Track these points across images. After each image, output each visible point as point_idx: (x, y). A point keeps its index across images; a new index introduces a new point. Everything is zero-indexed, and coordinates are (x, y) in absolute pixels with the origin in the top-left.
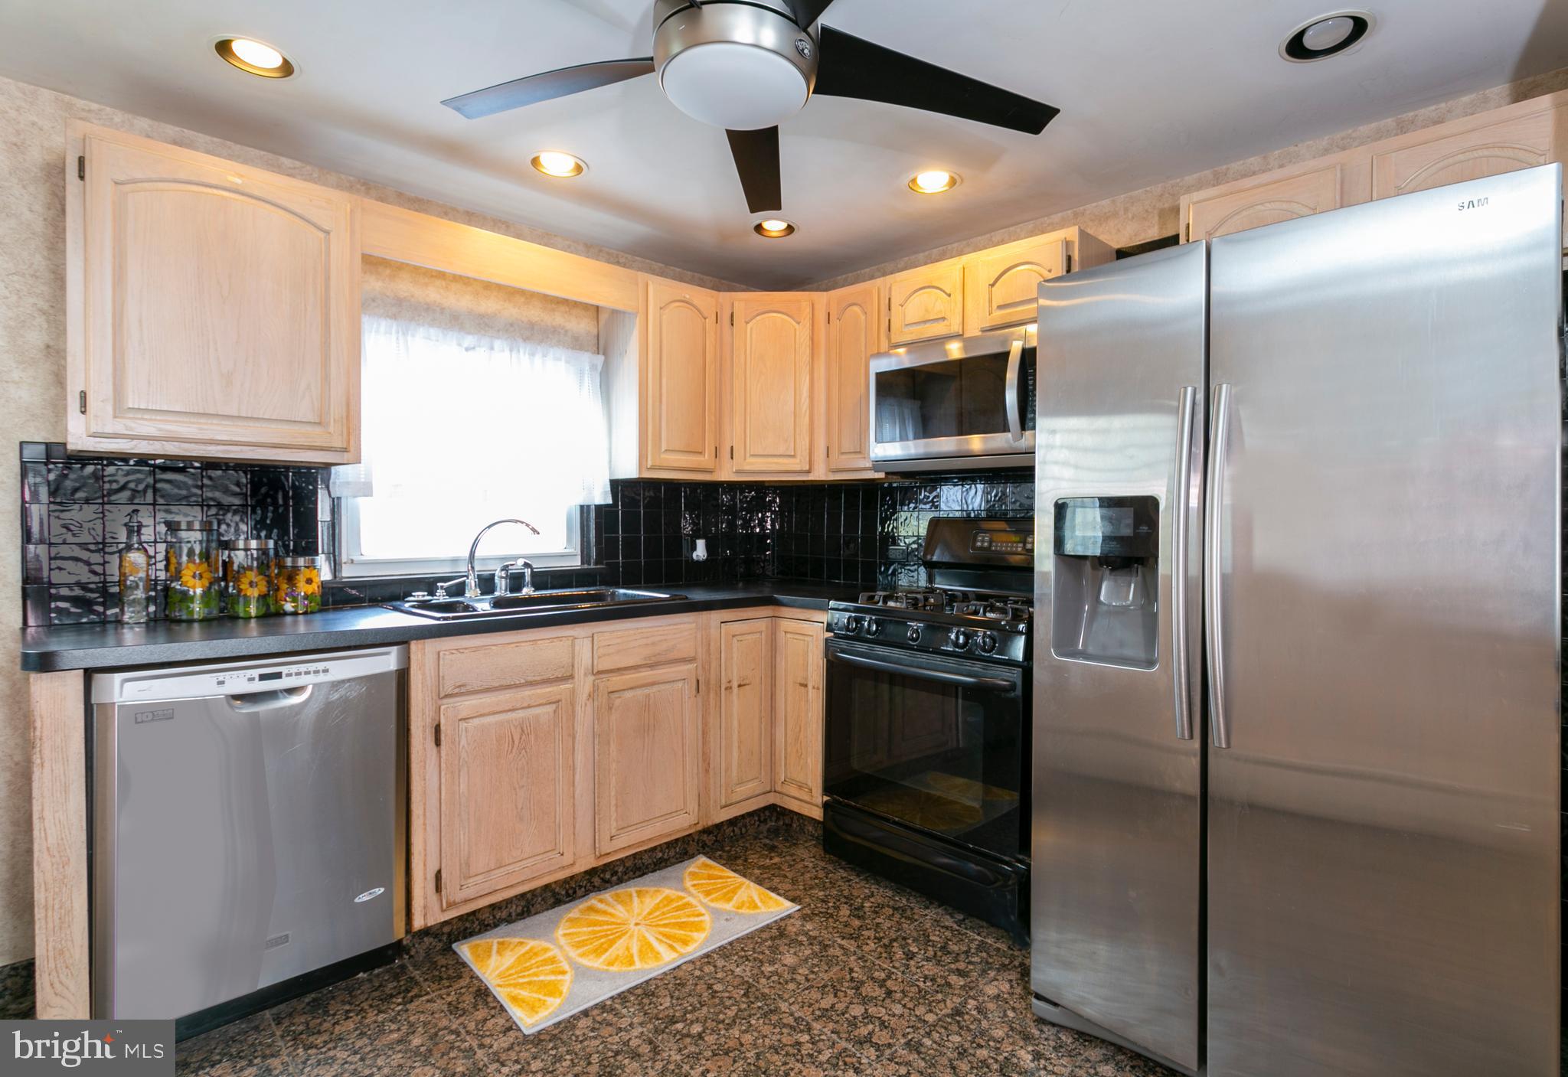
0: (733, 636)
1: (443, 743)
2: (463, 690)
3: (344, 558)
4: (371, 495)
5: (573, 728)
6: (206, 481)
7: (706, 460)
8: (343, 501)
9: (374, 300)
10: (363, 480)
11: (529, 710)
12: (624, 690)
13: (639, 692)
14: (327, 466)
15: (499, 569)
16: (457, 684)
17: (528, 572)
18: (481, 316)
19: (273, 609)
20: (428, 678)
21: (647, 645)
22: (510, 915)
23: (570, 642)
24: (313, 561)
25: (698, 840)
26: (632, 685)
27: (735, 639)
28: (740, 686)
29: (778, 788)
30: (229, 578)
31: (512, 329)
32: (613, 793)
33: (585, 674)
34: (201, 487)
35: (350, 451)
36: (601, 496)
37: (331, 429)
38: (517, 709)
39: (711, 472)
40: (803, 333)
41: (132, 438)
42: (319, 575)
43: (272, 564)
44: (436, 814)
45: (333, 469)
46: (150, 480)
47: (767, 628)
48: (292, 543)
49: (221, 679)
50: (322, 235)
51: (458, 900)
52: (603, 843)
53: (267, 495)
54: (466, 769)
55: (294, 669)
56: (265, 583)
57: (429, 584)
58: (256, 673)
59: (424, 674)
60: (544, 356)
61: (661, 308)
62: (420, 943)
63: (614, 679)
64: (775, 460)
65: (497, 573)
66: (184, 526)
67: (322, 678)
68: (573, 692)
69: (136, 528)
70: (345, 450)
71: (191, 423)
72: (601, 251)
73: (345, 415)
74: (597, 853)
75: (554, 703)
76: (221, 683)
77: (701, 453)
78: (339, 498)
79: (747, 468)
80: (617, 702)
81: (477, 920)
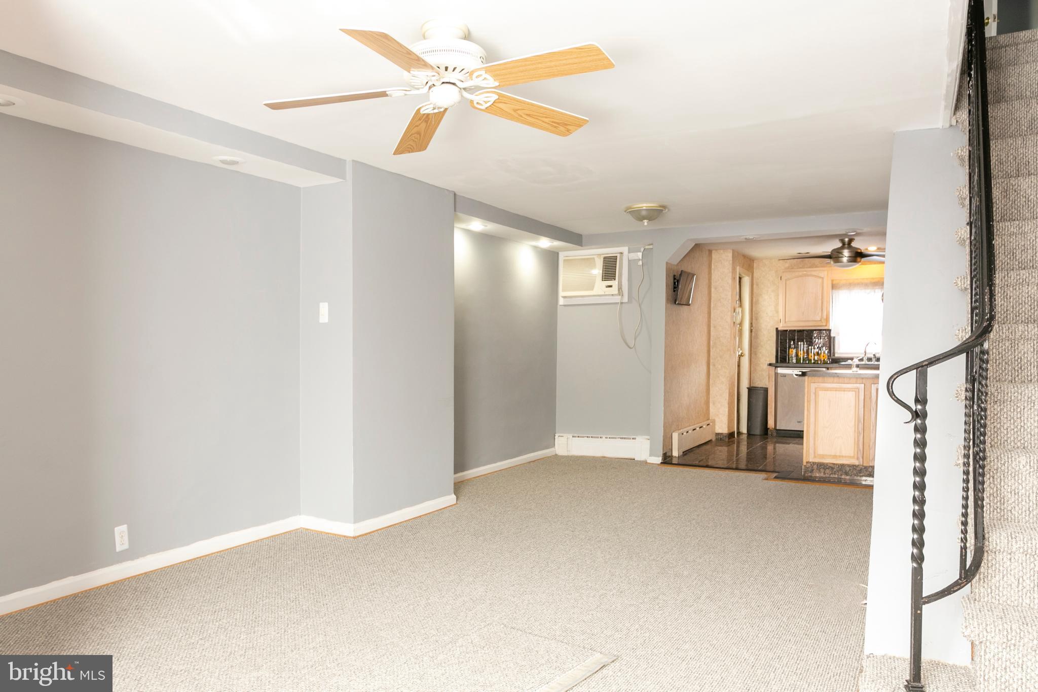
37: (823, 322)
50: (821, 279)
70: (826, 326)
71: (797, 323)
73: (826, 318)
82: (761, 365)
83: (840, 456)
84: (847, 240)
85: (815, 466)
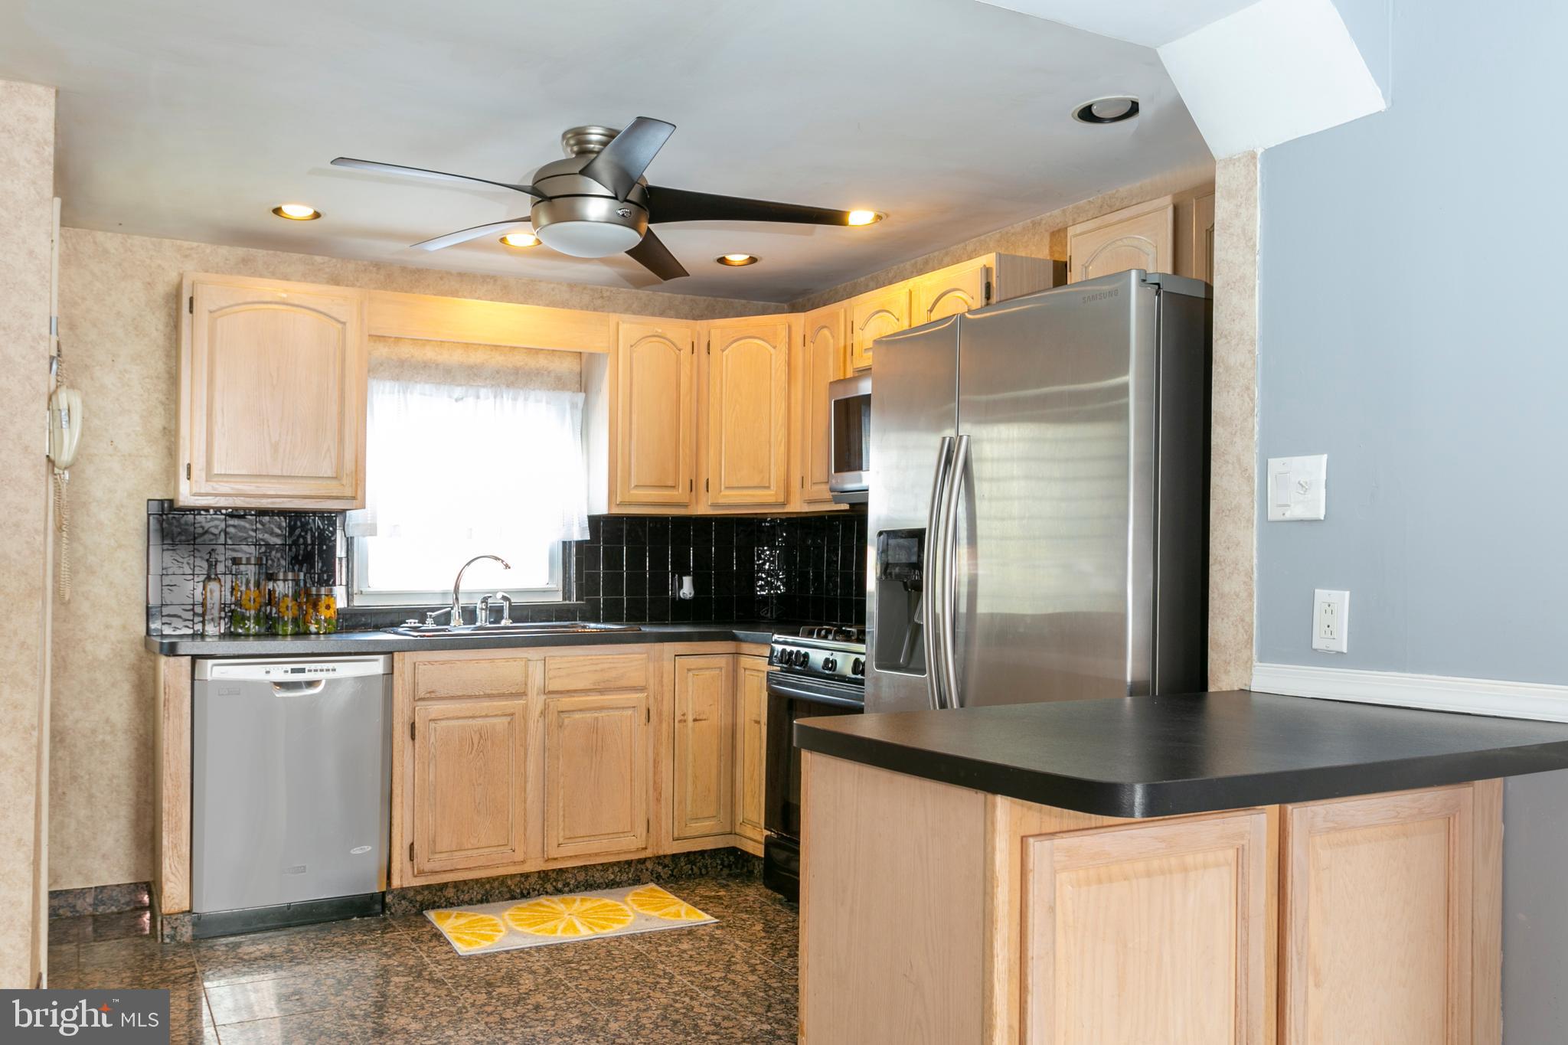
0: (689, 670)
1: (417, 737)
2: (433, 695)
3: (355, 590)
4: (376, 535)
5: (526, 740)
6: (259, 526)
7: (680, 494)
8: (355, 540)
9: (381, 365)
10: (369, 522)
11: (487, 719)
12: (573, 711)
13: (588, 715)
14: (343, 512)
15: (479, 602)
16: (429, 690)
17: (506, 604)
18: (471, 367)
19: (302, 630)
20: (407, 684)
21: (596, 671)
22: (471, 899)
23: (523, 663)
24: (331, 590)
25: (652, 871)
26: (581, 707)
27: (691, 674)
28: (695, 720)
29: (737, 831)
30: (273, 603)
31: (498, 376)
32: (561, 805)
33: (538, 694)
34: (255, 531)
35: (357, 498)
36: (580, 533)
37: (344, 482)
38: (477, 717)
39: (685, 506)
40: (779, 358)
41: (216, 495)
42: (335, 603)
43: (302, 593)
44: (411, 796)
45: (348, 512)
46: (223, 525)
47: (727, 664)
48: (316, 576)
49: (268, 670)
50: (339, 326)
51: (426, 870)
52: (550, 848)
53: (300, 536)
54: (434, 762)
55: (313, 666)
56: (297, 608)
57: (421, 614)
58: (289, 667)
59: (403, 680)
60: (526, 399)
61: (632, 346)
62: (398, 904)
63: (564, 699)
64: (745, 492)
65: (479, 606)
66: (244, 561)
67: (331, 675)
68: (526, 708)
69: (214, 563)
70: (354, 498)
71: (251, 483)
72: (585, 289)
73: (354, 468)
74: (545, 856)
75: (509, 715)
76: (268, 672)
77: (674, 487)
78: (352, 538)
79: (721, 501)
80: (566, 721)
81: (444, 896)
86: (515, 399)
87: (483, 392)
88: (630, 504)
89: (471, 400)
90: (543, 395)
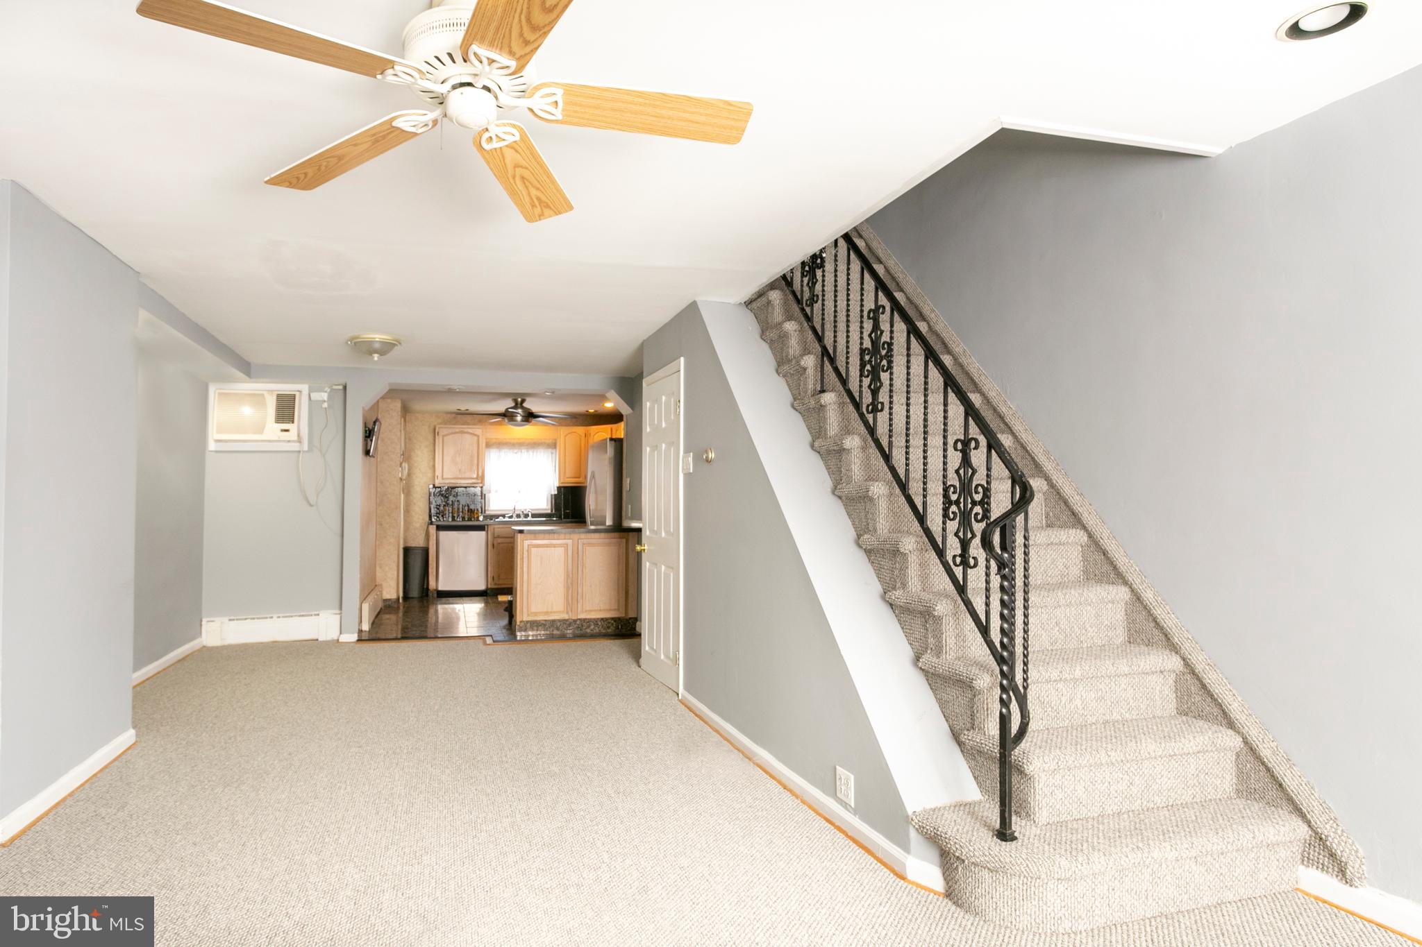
7: (581, 480)
9: (489, 444)
17: (539, 512)
37: (479, 479)
39: (583, 483)
50: (477, 437)
51: (497, 583)
57: (504, 516)
59: (491, 533)
61: (565, 436)
65: (521, 513)
77: (579, 478)
82: (414, 524)
83: (551, 612)
84: (519, 400)
85: (529, 625)
86: (533, 452)
87: (523, 451)
88: (565, 483)
89: (520, 453)
90: (542, 450)
